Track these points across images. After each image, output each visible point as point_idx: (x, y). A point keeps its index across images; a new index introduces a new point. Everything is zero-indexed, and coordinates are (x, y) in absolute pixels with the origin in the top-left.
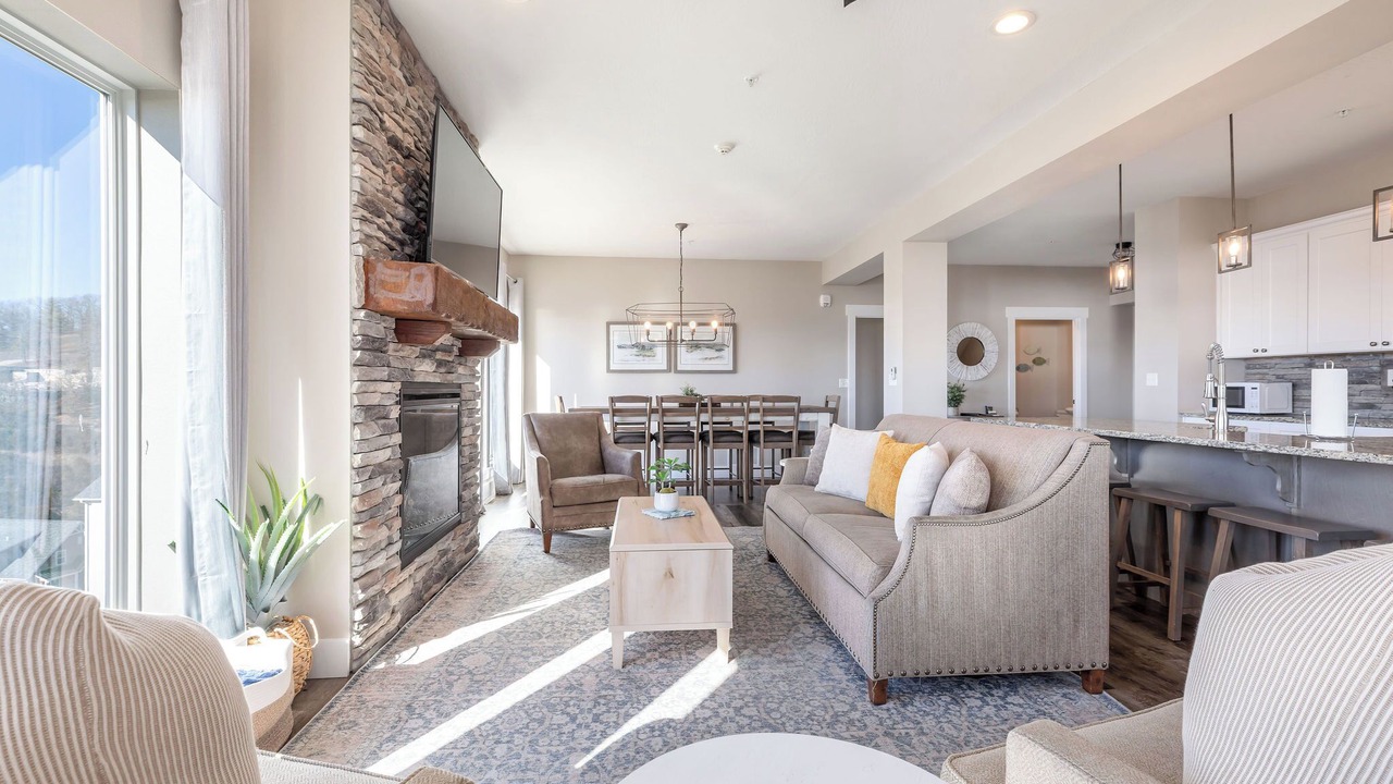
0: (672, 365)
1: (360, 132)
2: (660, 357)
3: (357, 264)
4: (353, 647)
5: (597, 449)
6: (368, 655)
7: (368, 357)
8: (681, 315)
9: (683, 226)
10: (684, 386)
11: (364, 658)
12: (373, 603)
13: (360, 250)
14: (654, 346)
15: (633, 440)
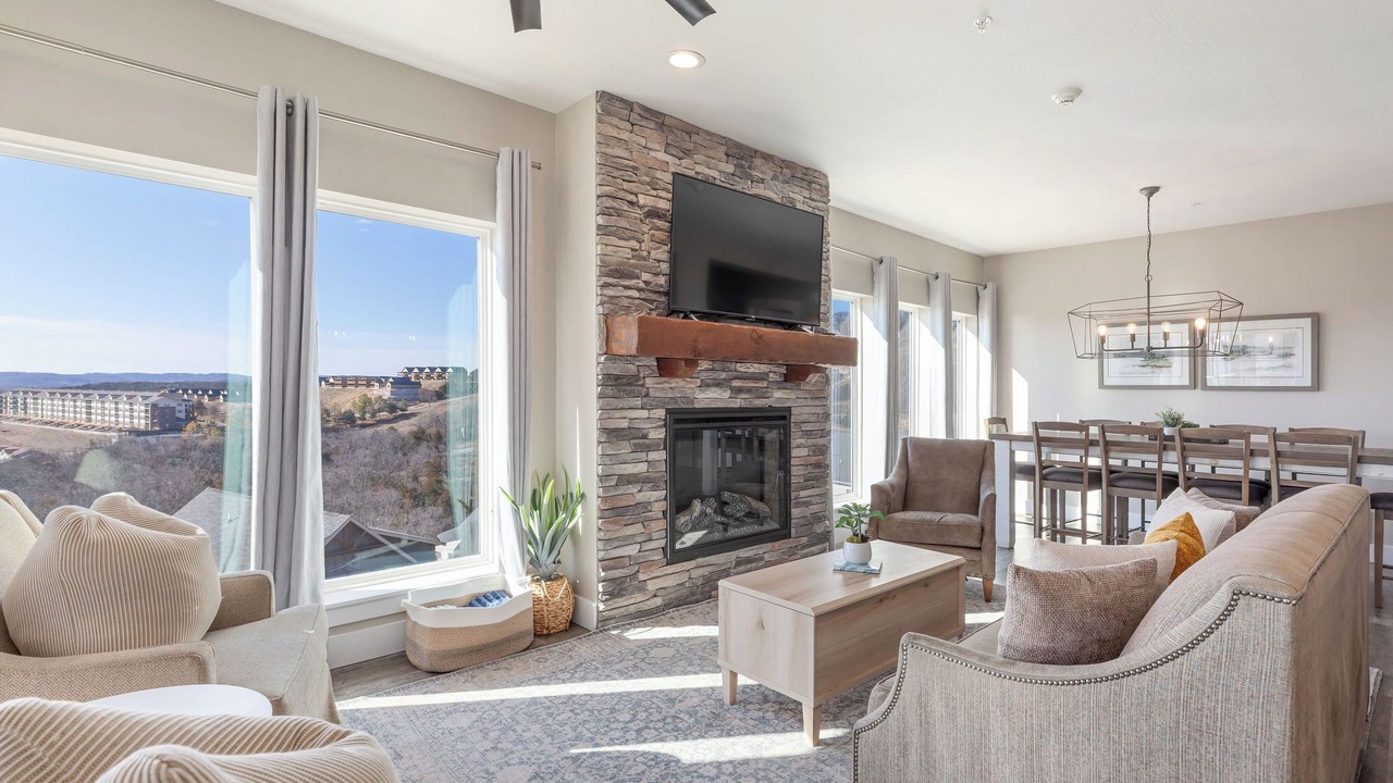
0: (1197, 380)
1: (600, 220)
2: (1178, 370)
3: (599, 321)
4: (599, 612)
5: (974, 485)
6: (613, 621)
7: (609, 391)
8: (1149, 315)
9: (1152, 191)
10: (1165, 410)
11: (607, 622)
12: (622, 583)
13: (601, 310)
14: (1171, 355)
15: (1066, 478)
